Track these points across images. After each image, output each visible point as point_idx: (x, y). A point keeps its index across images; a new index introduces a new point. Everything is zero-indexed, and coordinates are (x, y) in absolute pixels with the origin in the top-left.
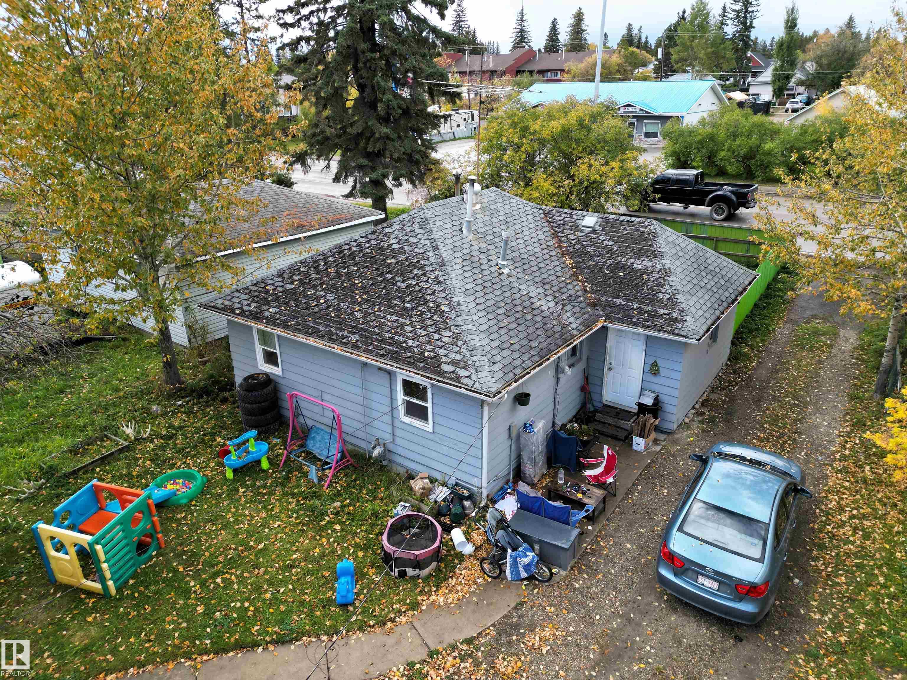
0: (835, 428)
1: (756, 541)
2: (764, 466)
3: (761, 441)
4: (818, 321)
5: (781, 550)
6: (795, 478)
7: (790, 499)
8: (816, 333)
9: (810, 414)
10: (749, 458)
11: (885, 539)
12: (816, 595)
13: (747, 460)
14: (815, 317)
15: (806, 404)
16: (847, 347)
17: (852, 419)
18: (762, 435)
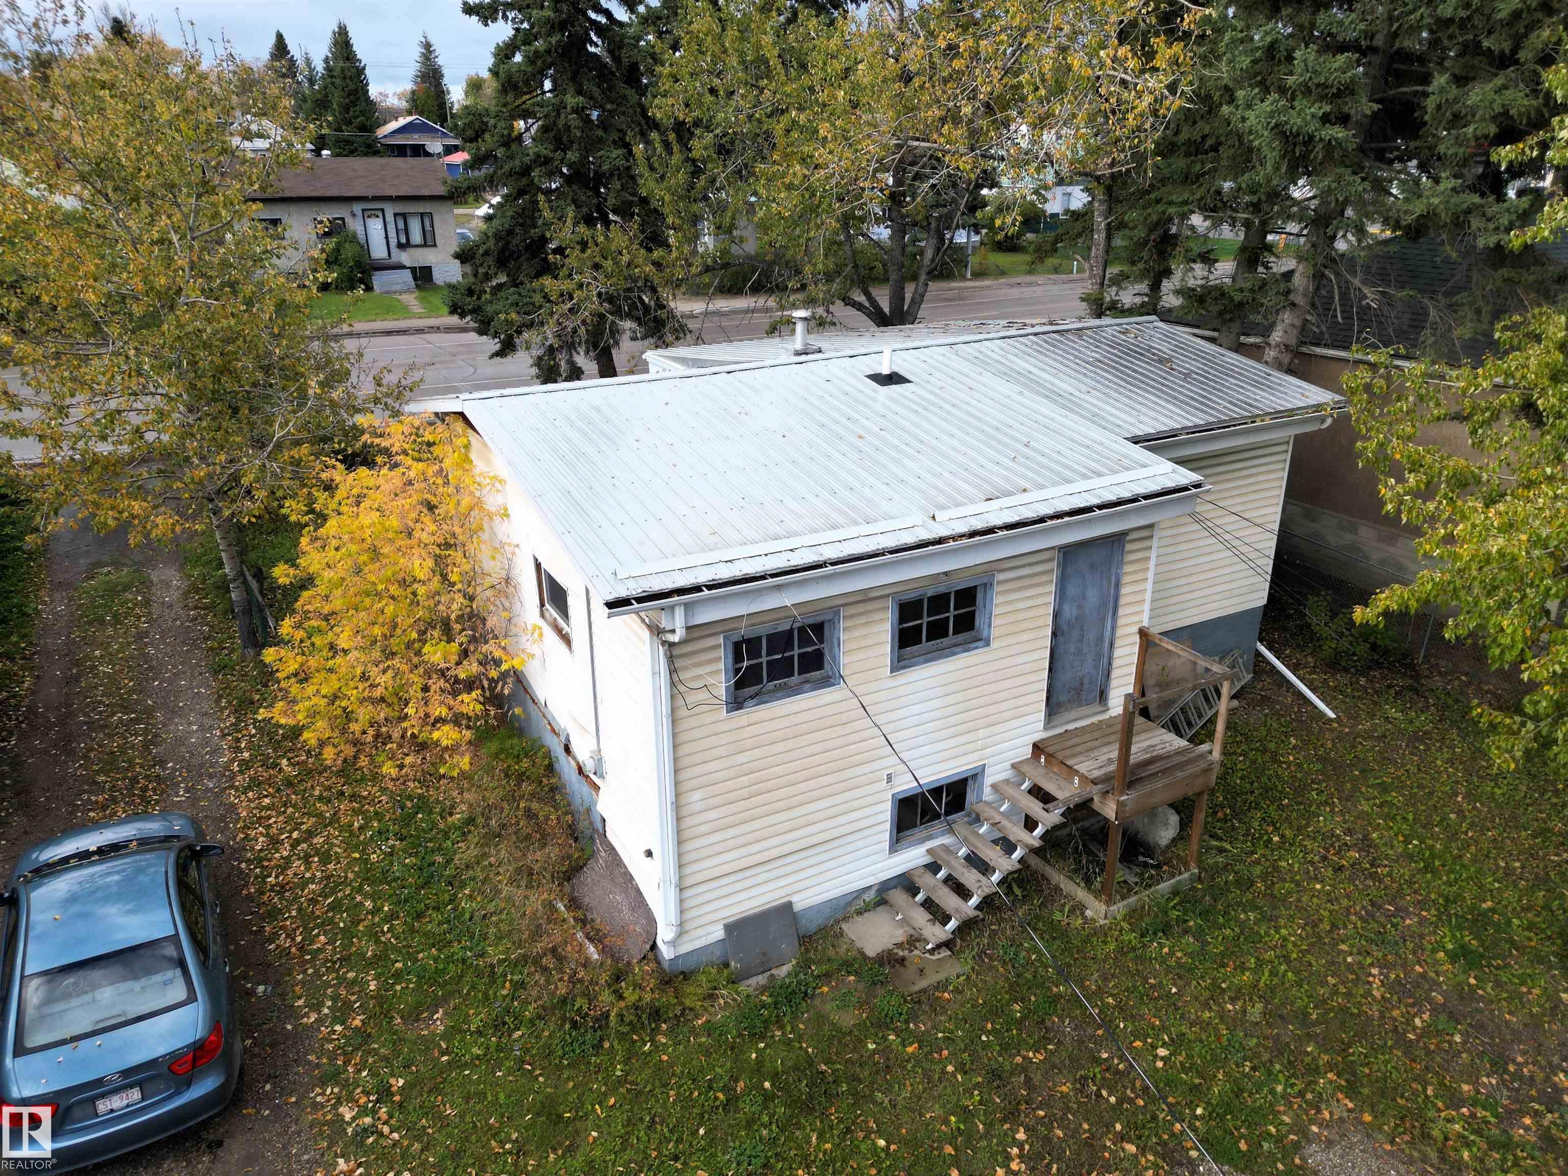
0: (211, 728)
1: (169, 974)
2: (126, 846)
3: (104, 808)
4: (105, 570)
5: (215, 960)
6: (186, 838)
7: (193, 873)
8: (113, 591)
9: (164, 725)
10: (93, 848)
11: (350, 847)
12: (297, 988)
13: (93, 853)
14: (99, 564)
15: (149, 712)
16: (172, 596)
17: (230, 703)
18: (100, 798)
